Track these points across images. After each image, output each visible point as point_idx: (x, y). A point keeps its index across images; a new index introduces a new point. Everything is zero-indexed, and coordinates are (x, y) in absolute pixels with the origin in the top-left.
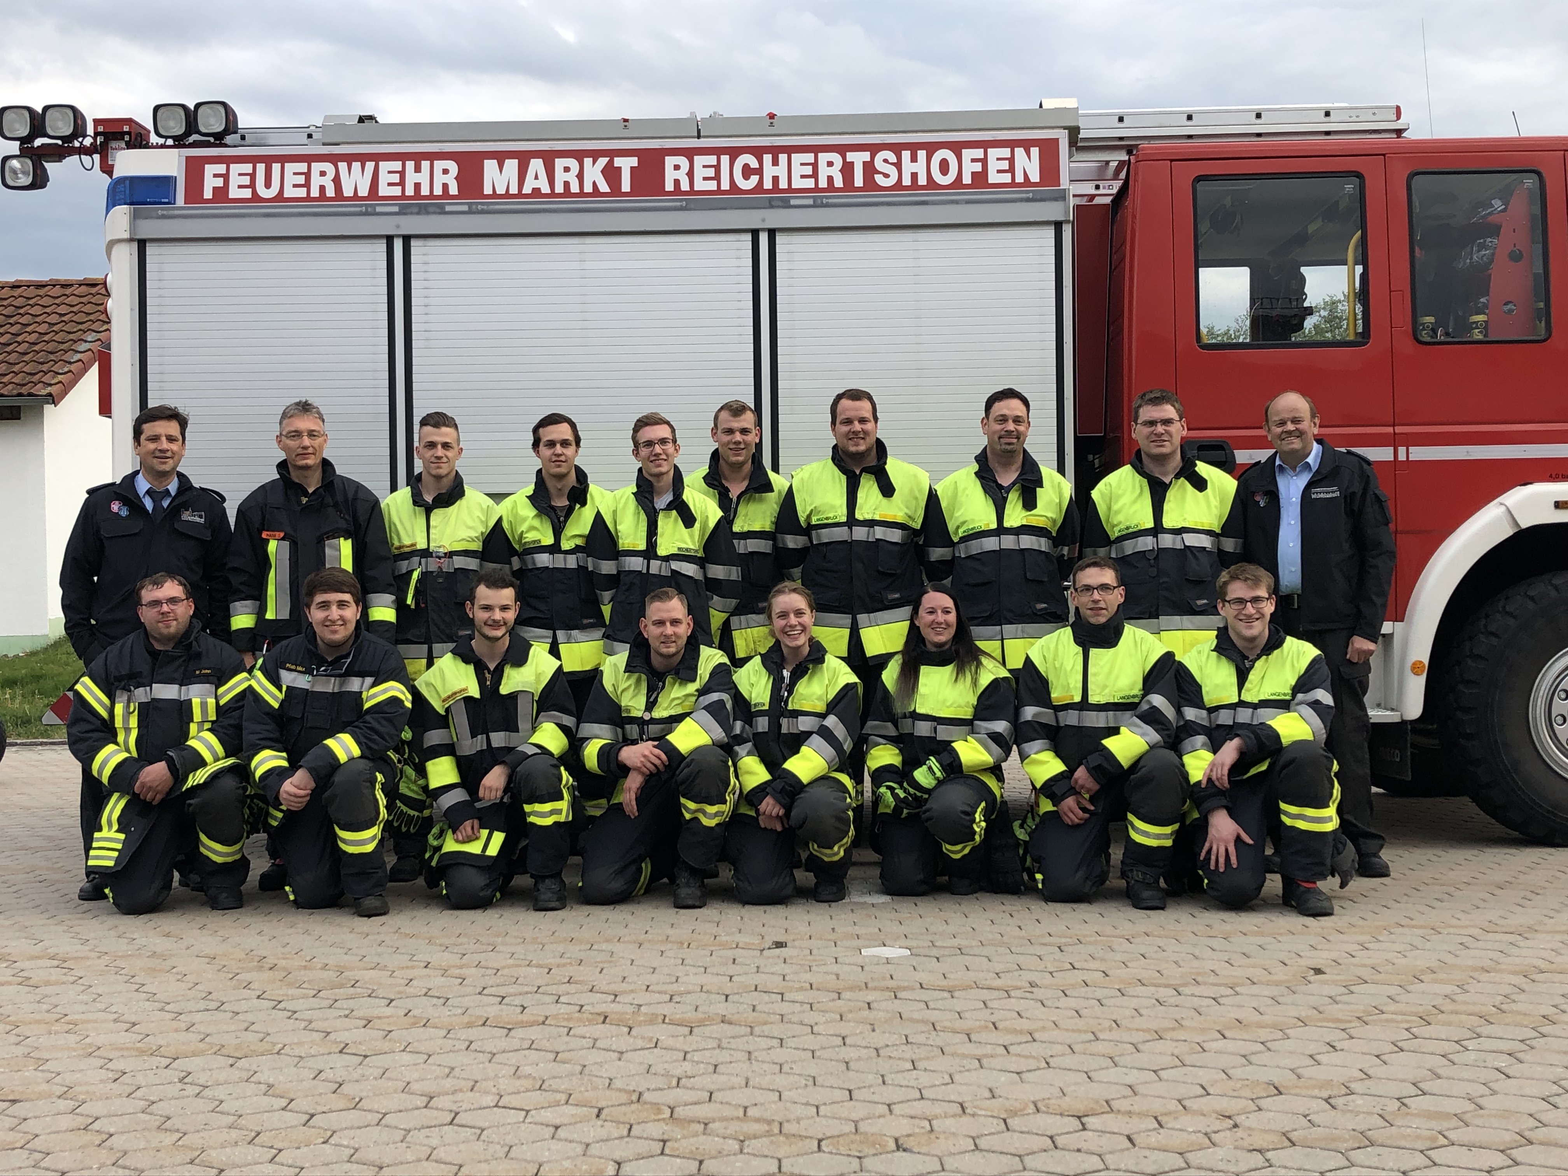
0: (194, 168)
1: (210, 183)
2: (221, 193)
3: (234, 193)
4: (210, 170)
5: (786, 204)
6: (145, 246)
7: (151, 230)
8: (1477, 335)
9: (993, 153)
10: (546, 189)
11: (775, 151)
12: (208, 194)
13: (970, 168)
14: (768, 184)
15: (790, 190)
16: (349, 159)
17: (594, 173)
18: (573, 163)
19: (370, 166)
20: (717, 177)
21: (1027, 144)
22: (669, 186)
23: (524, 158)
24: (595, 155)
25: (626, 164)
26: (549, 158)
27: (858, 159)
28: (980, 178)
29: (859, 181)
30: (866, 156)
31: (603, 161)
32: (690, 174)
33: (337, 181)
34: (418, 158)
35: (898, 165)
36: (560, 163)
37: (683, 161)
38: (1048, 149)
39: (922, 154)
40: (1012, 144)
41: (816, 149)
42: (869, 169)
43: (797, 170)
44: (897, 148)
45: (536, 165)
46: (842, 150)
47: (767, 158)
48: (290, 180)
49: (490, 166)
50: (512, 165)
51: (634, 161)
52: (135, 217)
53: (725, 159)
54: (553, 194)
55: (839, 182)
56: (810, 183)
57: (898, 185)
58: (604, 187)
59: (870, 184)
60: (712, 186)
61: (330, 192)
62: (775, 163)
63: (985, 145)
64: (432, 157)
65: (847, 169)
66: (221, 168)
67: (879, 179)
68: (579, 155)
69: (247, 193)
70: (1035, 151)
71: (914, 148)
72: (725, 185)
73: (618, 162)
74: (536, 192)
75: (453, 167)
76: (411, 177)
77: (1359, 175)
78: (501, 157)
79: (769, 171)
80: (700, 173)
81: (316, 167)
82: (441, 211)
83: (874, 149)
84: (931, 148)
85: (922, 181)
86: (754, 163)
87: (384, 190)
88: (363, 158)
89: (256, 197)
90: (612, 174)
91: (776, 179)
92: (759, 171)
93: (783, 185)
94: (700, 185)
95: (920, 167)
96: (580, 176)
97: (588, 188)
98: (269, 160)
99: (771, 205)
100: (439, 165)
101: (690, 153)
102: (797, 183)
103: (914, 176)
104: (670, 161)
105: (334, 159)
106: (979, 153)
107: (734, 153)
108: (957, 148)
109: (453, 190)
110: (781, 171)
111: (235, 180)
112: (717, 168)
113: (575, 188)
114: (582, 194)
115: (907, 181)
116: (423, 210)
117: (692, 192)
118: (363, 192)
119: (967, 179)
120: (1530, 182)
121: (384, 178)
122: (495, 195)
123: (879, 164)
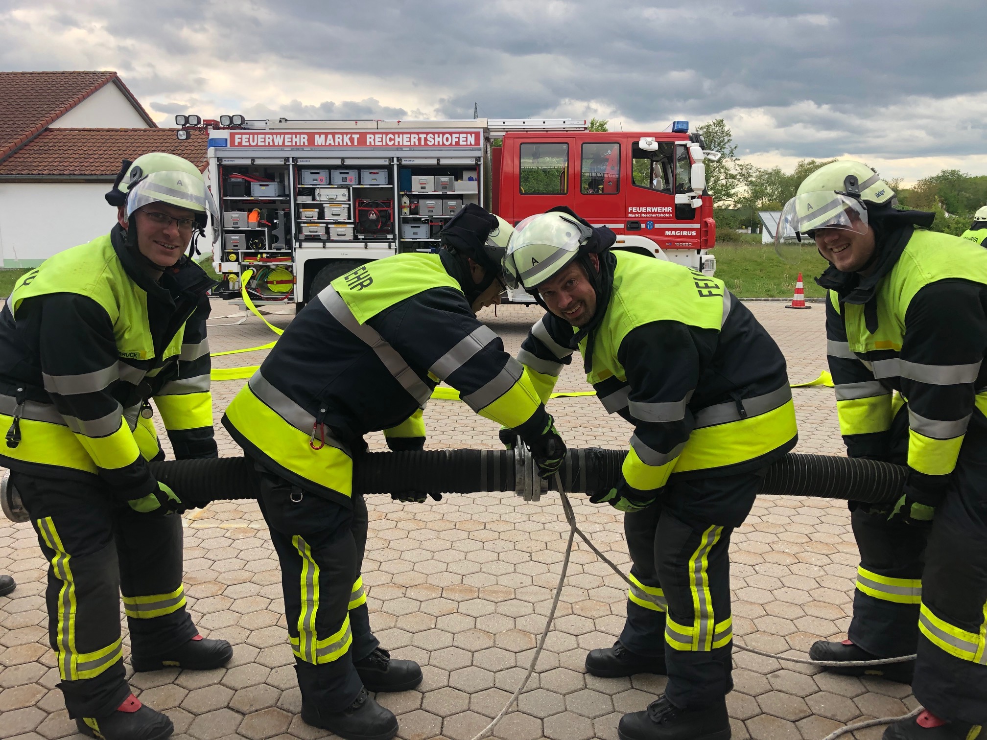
0: (232, 136)
1: (237, 141)
2: (240, 144)
3: (244, 144)
4: (237, 136)
5: (402, 150)
6: (219, 159)
7: (221, 154)
8: (601, 192)
9: (462, 136)
10: (333, 144)
11: (399, 133)
12: (236, 144)
13: (455, 140)
14: (396, 144)
15: (403, 145)
16: (277, 134)
17: (346, 139)
18: (340, 136)
19: (282, 136)
20: (382, 141)
21: (471, 133)
22: (368, 144)
23: (326, 134)
24: (347, 134)
25: (356, 137)
26: (334, 134)
27: (423, 136)
28: (457, 143)
29: (423, 143)
30: (425, 136)
31: (349, 136)
32: (374, 140)
33: (273, 140)
34: (296, 134)
35: (434, 139)
36: (337, 136)
37: (372, 136)
38: (477, 135)
39: (441, 135)
40: (467, 133)
41: (410, 133)
42: (426, 139)
43: (405, 139)
44: (434, 133)
45: (330, 136)
46: (418, 133)
47: (396, 136)
48: (260, 140)
49: (317, 136)
50: (323, 136)
51: (358, 136)
52: (216, 150)
53: (384, 136)
54: (335, 145)
55: (417, 143)
56: (408, 144)
57: (434, 145)
58: (349, 144)
59: (426, 144)
60: (381, 143)
61: (271, 144)
62: (399, 137)
63: (459, 133)
64: (300, 134)
65: (419, 139)
66: (240, 136)
67: (429, 143)
68: (342, 134)
69: (248, 144)
70: (473, 135)
71: (439, 133)
72: (384, 144)
73: (354, 136)
74: (330, 145)
75: (306, 137)
76: (294, 140)
77: (567, 143)
78: (320, 134)
79: (397, 140)
80: (377, 140)
81: (267, 136)
82: (303, 150)
83: (427, 133)
84: (444, 134)
85: (441, 144)
86: (393, 137)
87: (286, 144)
88: (280, 134)
89: (250, 145)
90: (352, 140)
91: (399, 142)
92: (394, 140)
93: (401, 144)
94: (377, 143)
95: (440, 139)
96: (343, 140)
97: (345, 144)
98: (253, 134)
99: (397, 150)
100: (302, 136)
101: (374, 134)
102: (405, 143)
103: (439, 142)
104: (368, 136)
105: (272, 134)
106: (457, 135)
107: (387, 134)
108: (451, 134)
109: (306, 144)
110: (400, 140)
111: (244, 140)
112: (382, 138)
113: (341, 144)
114: (343, 145)
115: (436, 144)
116: (298, 150)
117: (375, 145)
118: (281, 144)
119: (454, 143)
120: (617, 146)
121: (286, 140)
122: (318, 145)
123: (429, 138)
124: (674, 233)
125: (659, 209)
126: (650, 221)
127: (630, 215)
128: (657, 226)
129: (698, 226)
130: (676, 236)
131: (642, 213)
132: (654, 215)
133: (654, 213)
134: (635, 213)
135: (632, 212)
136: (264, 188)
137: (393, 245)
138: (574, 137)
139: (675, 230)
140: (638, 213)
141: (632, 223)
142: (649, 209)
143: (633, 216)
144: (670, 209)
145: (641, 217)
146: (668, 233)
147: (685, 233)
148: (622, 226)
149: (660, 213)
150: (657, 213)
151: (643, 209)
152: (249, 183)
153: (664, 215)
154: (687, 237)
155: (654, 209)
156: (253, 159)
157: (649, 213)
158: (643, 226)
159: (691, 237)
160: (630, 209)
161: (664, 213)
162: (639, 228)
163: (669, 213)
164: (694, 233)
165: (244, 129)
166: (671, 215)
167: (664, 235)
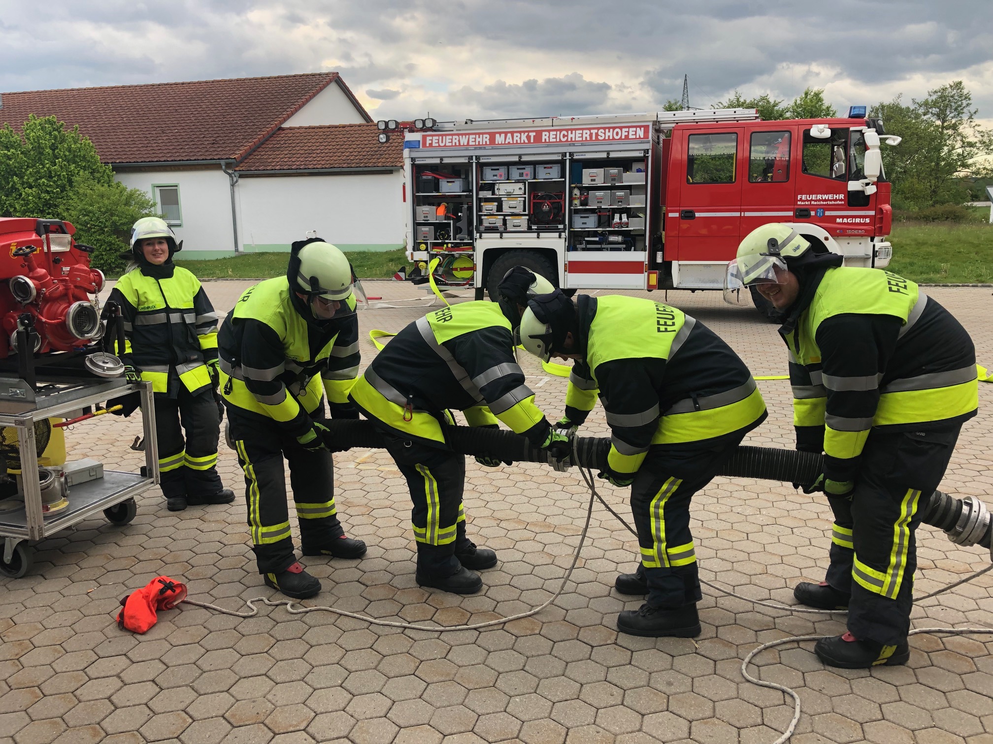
0: (424, 138)
1: (428, 142)
2: (431, 144)
3: (434, 145)
4: (428, 138)
5: (574, 145)
6: (413, 159)
7: (414, 155)
8: (769, 180)
9: (631, 129)
10: (511, 142)
11: (572, 130)
12: (428, 145)
13: (624, 134)
14: (569, 140)
15: (575, 141)
16: (462, 135)
17: (524, 137)
18: (518, 135)
19: (467, 136)
20: (556, 138)
21: (640, 127)
22: (543, 141)
23: (506, 133)
24: (524, 132)
25: (532, 134)
26: (512, 133)
27: (594, 132)
28: (627, 137)
29: (594, 138)
30: (596, 131)
31: (526, 134)
32: (549, 137)
33: (459, 141)
34: (479, 134)
35: (605, 133)
36: (515, 135)
37: (547, 133)
38: (646, 128)
39: (611, 130)
40: (636, 127)
41: (583, 129)
42: (597, 134)
43: (578, 135)
44: (604, 128)
45: (509, 135)
46: (590, 129)
47: (570, 132)
48: (448, 141)
49: (497, 136)
50: (503, 135)
51: (534, 134)
52: (410, 151)
53: (558, 132)
54: (513, 143)
55: (588, 139)
56: (581, 139)
57: (604, 139)
58: (526, 141)
59: (597, 139)
60: (555, 140)
61: (457, 144)
62: (572, 133)
63: (629, 127)
64: (483, 134)
65: (591, 135)
66: (431, 138)
67: (599, 138)
68: (520, 132)
69: (437, 145)
70: (642, 129)
71: (609, 128)
72: (558, 140)
73: (530, 134)
74: (509, 143)
75: (488, 136)
76: (478, 140)
77: (737, 133)
78: (500, 133)
79: (570, 136)
80: (552, 136)
81: (454, 137)
82: (485, 148)
83: (598, 129)
84: (614, 128)
85: (611, 138)
86: (566, 134)
87: (471, 143)
88: (466, 134)
89: (439, 146)
90: (528, 137)
91: (571, 138)
92: (567, 136)
93: (573, 139)
94: (552, 140)
95: (611, 134)
96: (520, 138)
97: (522, 142)
98: (442, 135)
99: (570, 145)
100: (485, 136)
101: (549, 131)
102: (577, 139)
103: (609, 136)
104: (544, 133)
105: (458, 135)
106: (627, 130)
107: (561, 131)
108: (621, 128)
109: (488, 143)
110: (573, 136)
111: (434, 141)
112: (556, 135)
113: (519, 142)
114: (521, 143)
115: (607, 138)
116: (480, 148)
117: (549, 142)
118: (466, 144)
119: (623, 137)
120: (787, 135)
121: (471, 140)
122: (498, 144)
123: (600, 133)
124: (845, 220)
125: (830, 196)
126: (820, 209)
127: (799, 203)
128: (827, 213)
129: (872, 213)
130: (848, 224)
131: (812, 200)
132: (825, 203)
133: (825, 200)
134: (804, 201)
135: (801, 200)
136: (450, 184)
137: (563, 234)
138: (743, 127)
139: (847, 217)
140: (807, 201)
141: (802, 210)
142: (819, 197)
143: (803, 203)
144: (842, 196)
145: (811, 204)
146: (838, 220)
147: (858, 220)
148: (791, 214)
149: (831, 200)
150: (828, 200)
151: (814, 197)
152: (438, 180)
153: (836, 203)
154: (860, 224)
155: (825, 197)
156: (441, 159)
157: (819, 200)
158: (813, 213)
159: (865, 224)
160: (799, 197)
161: (836, 200)
162: (809, 215)
163: (841, 200)
164: (868, 220)
165: (435, 131)
166: (843, 202)
167: (835, 223)
